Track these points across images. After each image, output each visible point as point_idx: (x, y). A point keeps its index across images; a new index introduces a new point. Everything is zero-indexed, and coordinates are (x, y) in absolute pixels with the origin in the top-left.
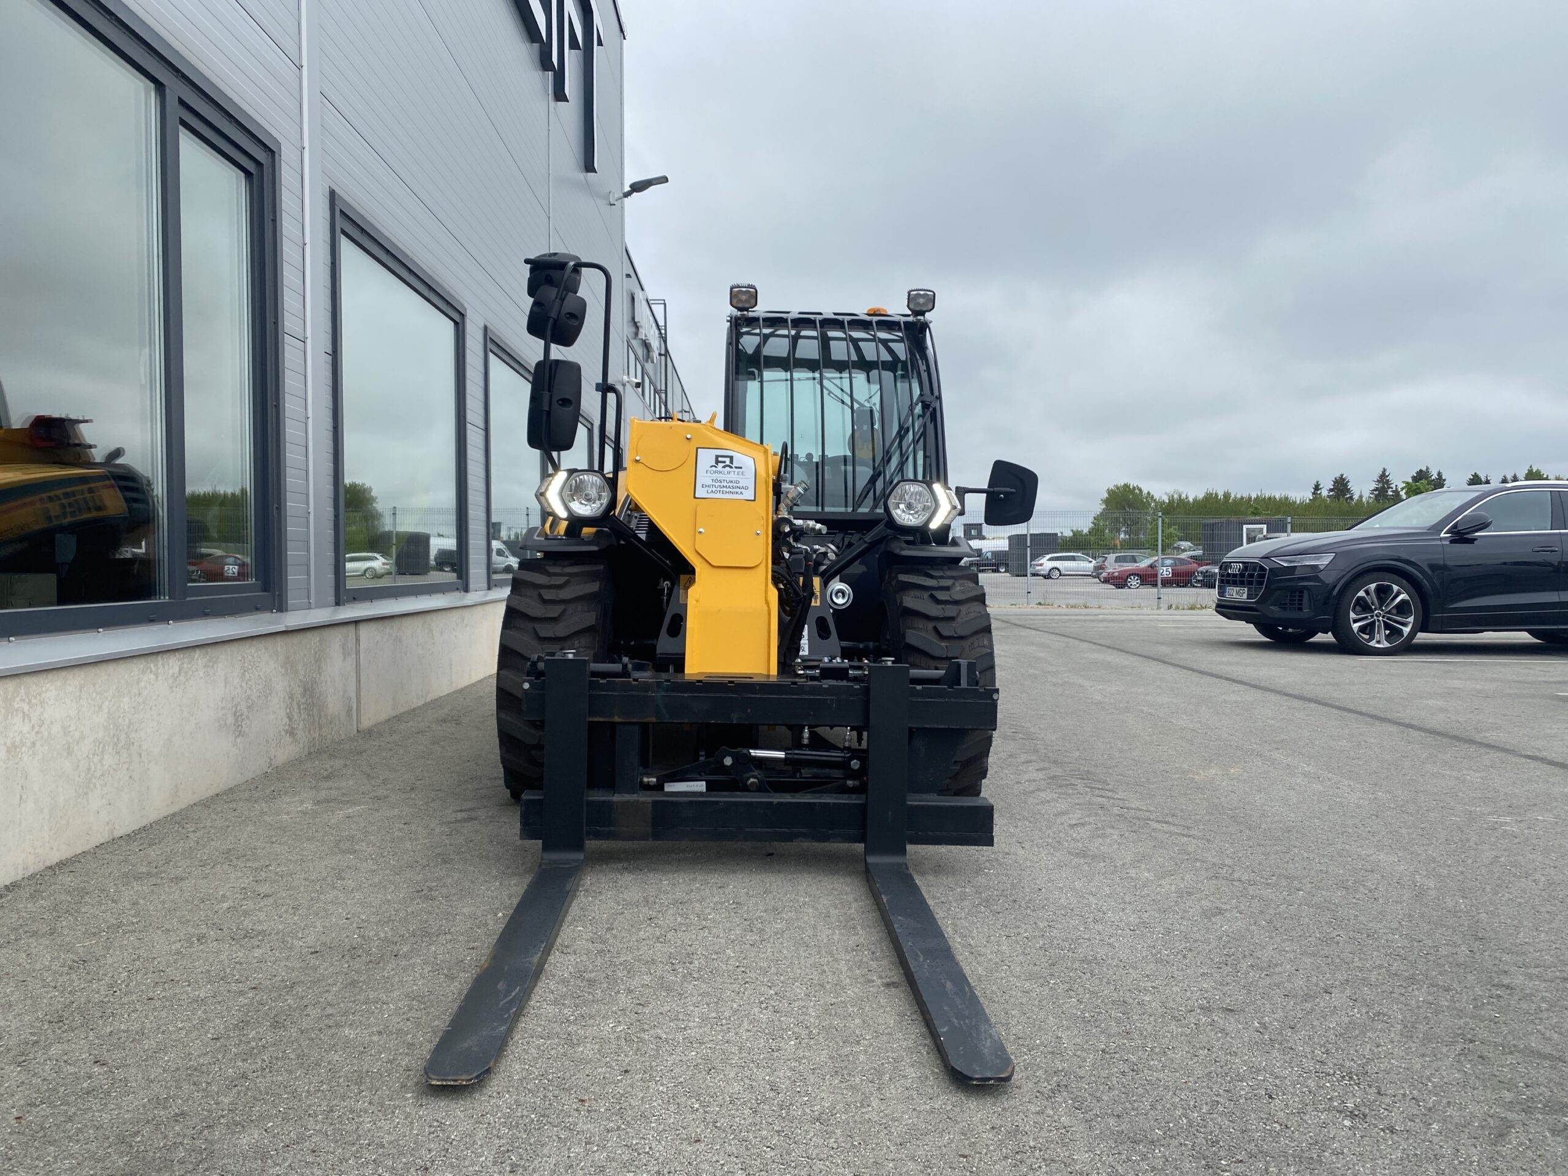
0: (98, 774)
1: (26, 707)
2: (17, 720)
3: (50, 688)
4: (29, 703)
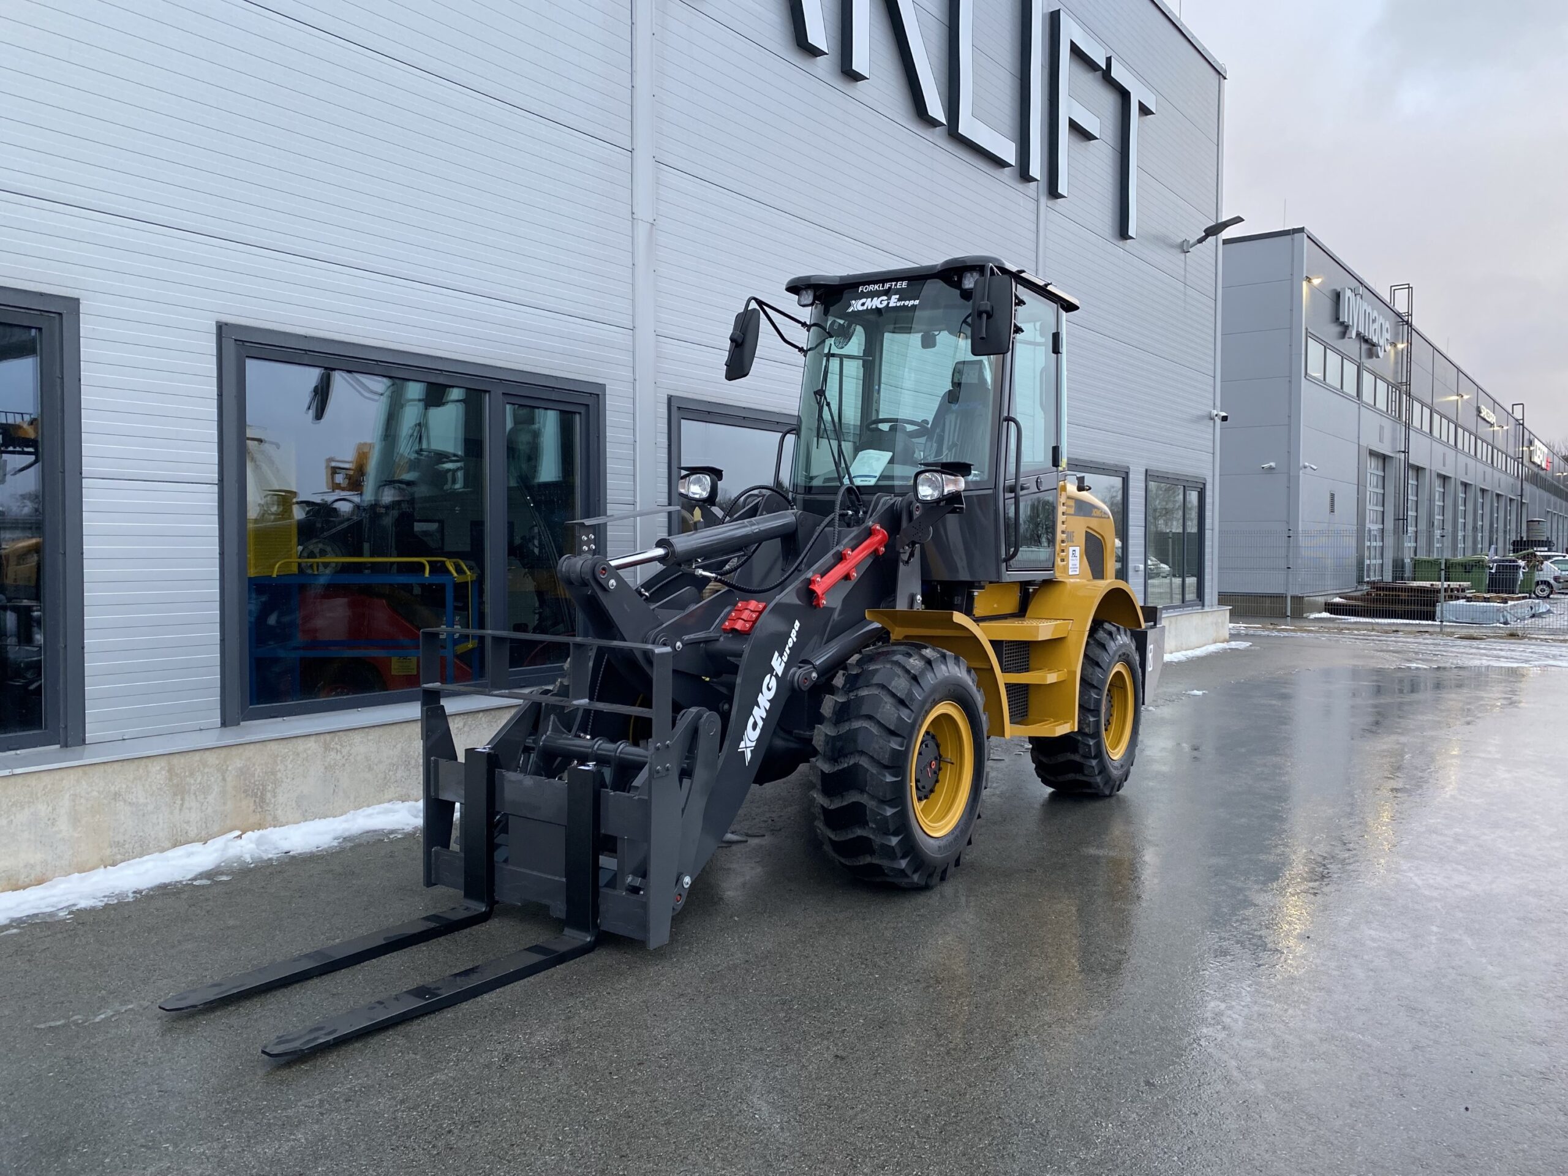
0: (392, 780)
1: (339, 747)
2: (333, 754)
3: (357, 737)
4: (341, 745)
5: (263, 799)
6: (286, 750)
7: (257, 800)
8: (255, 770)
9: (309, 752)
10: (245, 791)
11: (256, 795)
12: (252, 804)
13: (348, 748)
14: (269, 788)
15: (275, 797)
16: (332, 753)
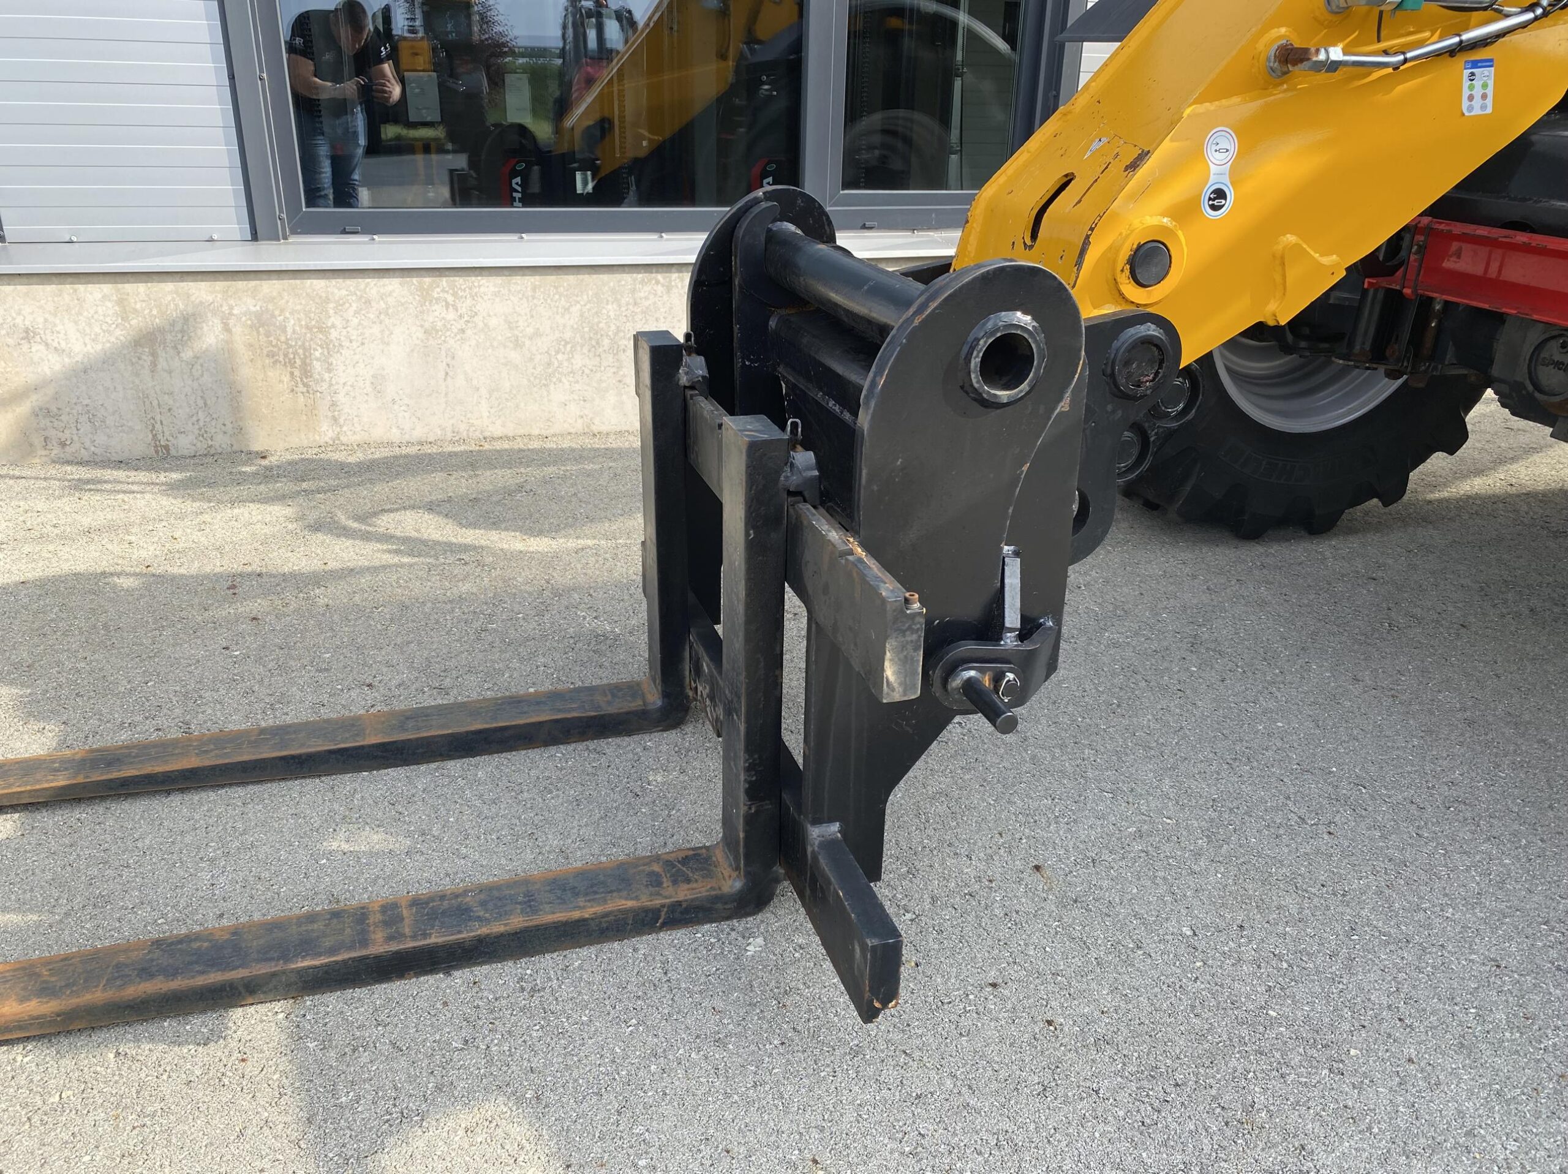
5: (306, 372)
6: (344, 292)
7: (297, 373)
8: (286, 319)
9: (390, 300)
10: (271, 355)
11: (292, 364)
12: (286, 379)
13: (469, 302)
14: (317, 354)
15: (329, 370)
16: (436, 307)
